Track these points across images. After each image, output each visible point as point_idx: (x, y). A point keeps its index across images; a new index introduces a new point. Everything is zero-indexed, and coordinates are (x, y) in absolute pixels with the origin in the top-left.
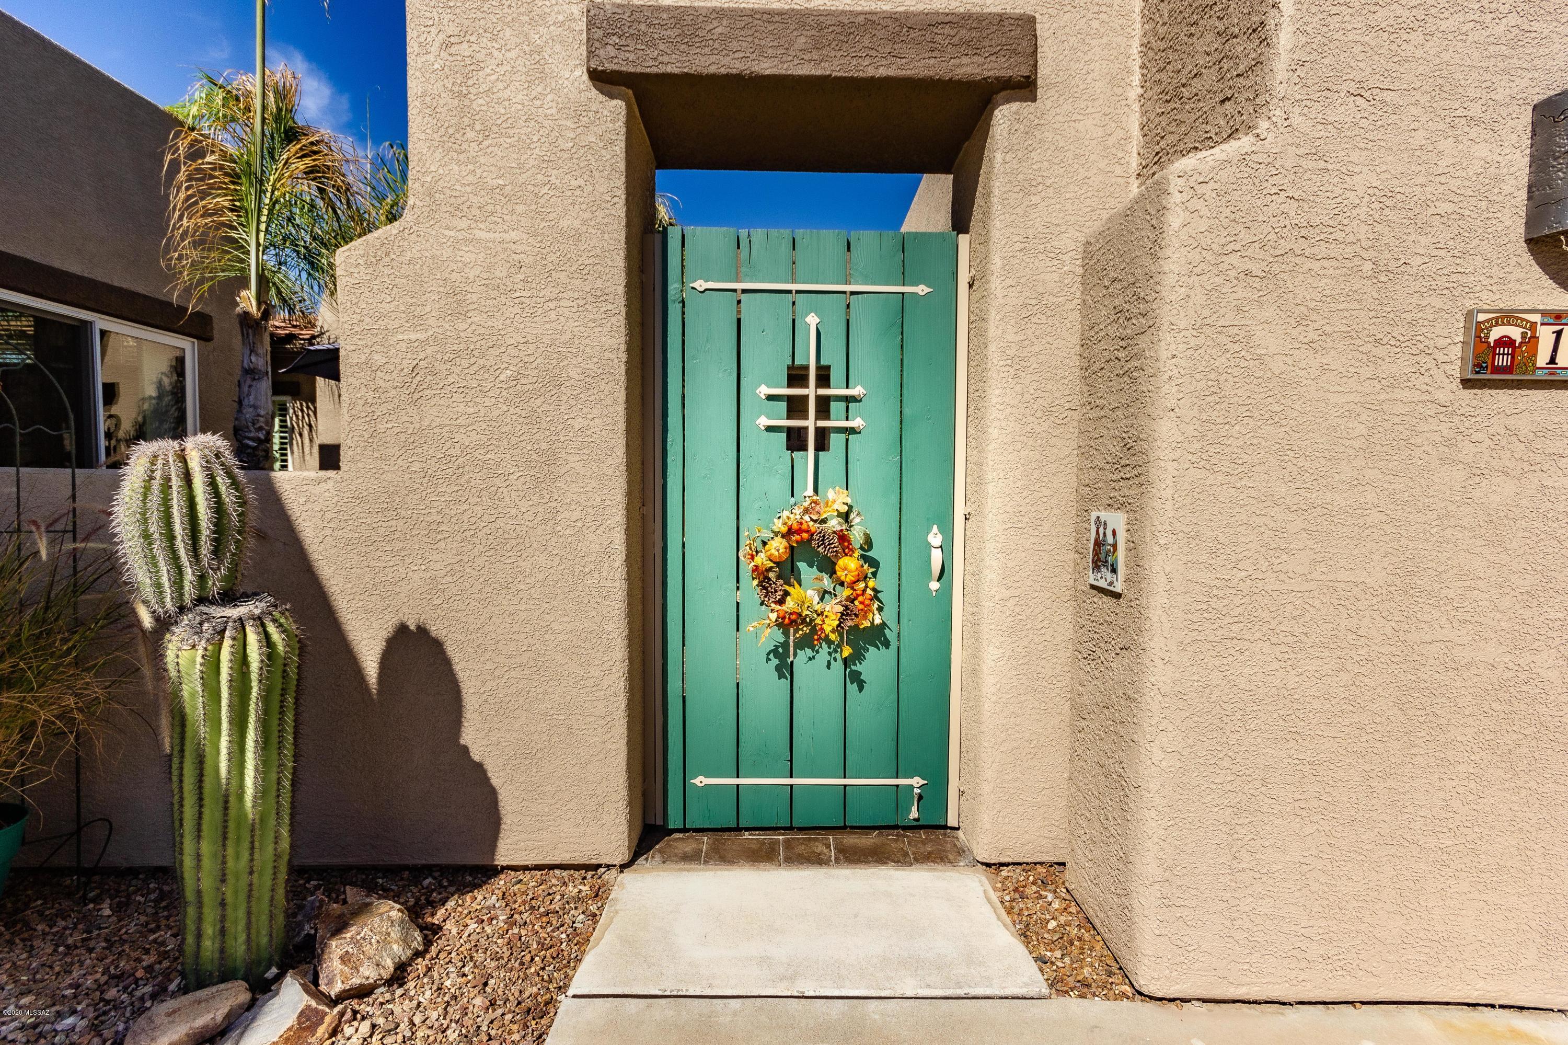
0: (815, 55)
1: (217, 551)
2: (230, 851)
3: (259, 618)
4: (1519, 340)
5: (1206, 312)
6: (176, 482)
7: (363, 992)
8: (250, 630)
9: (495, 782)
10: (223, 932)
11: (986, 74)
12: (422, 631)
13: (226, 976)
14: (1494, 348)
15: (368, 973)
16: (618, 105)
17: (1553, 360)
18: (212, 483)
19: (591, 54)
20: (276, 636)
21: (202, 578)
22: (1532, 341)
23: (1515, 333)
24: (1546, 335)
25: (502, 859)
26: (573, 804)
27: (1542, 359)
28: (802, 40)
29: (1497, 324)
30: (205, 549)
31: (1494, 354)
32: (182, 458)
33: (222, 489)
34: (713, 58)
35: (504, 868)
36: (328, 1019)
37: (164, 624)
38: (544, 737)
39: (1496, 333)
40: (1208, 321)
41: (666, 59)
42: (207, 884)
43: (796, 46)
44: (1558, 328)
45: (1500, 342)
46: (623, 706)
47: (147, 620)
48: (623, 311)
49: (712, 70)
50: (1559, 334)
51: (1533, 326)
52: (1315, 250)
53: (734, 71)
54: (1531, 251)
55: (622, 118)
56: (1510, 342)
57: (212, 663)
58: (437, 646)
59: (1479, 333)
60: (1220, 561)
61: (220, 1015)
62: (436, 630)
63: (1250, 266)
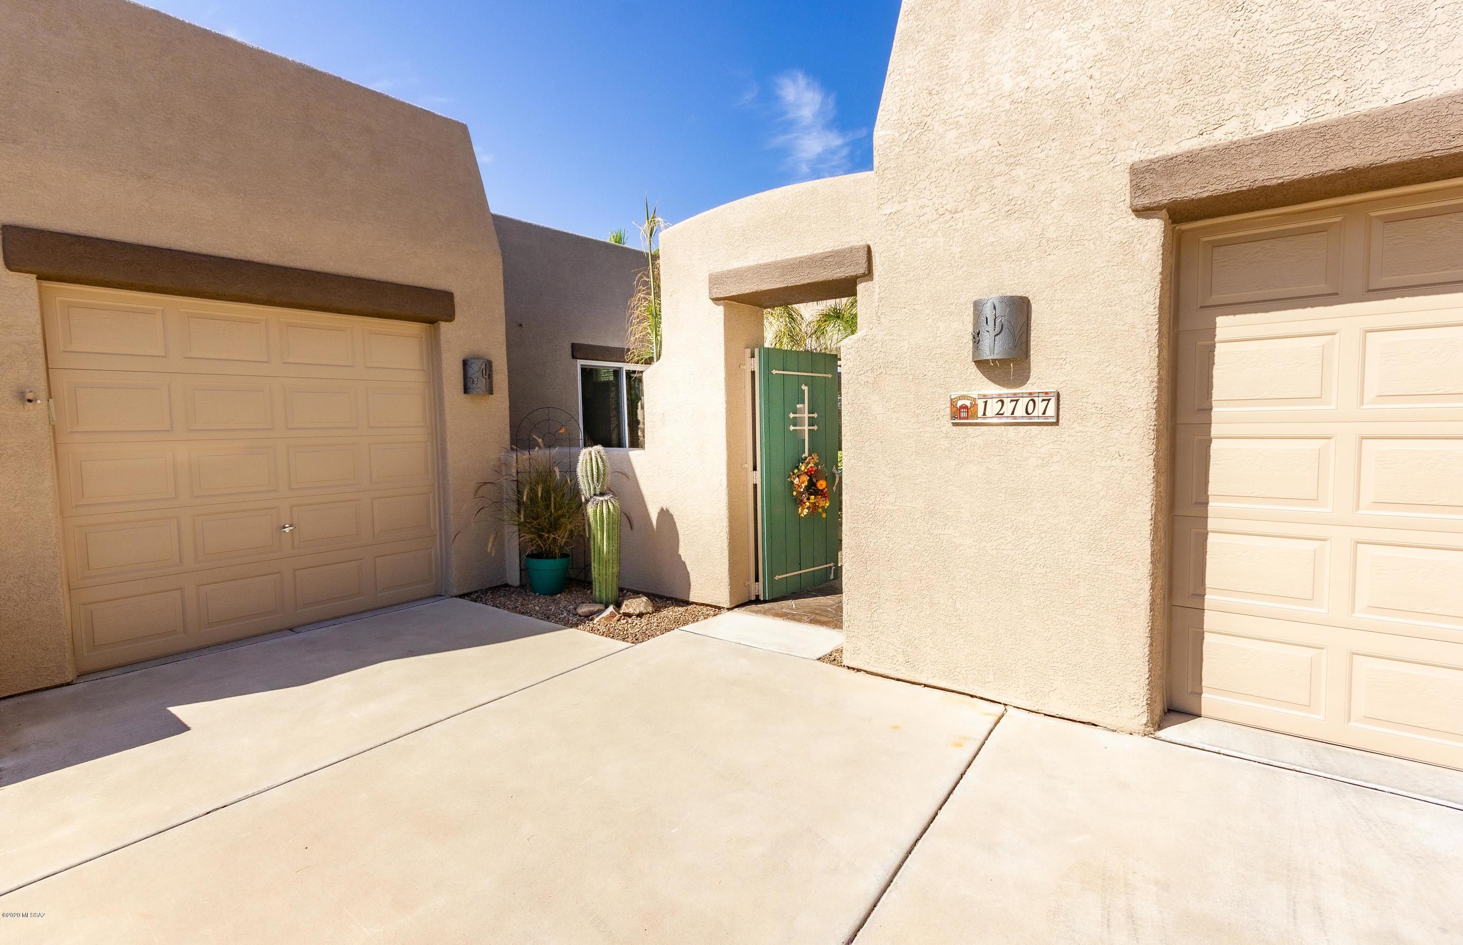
0: (782, 279)
1: (598, 481)
2: (601, 567)
3: (607, 501)
4: (969, 406)
5: (854, 398)
6: (588, 461)
7: (629, 615)
8: (604, 504)
9: (688, 569)
10: (600, 591)
11: (847, 275)
12: (667, 510)
13: (601, 603)
14: (960, 409)
15: (631, 611)
16: (721, 308)
17: (984, 414)
18: (597, 461)
19: (710, 293)
20: (611, 507)
21: (595, 488)
22: (975, 405)
23: (968, 403)
24: (981, 404)
25: (691, 599)
26: (711, 581)
27: (980, 413)
28: (777, 274)
29: (960, 399)
30: (595, 479)
31: (960, 412)
32: (590, 454)
33: (599, 462)
34: (748, 287)
35: (693, 603)
36: (617, 616)
37: (587, 501)
38: (702, 554)
39: (960, 403)
40: (854, 402)
41: (732, 290)
42: (596, 576)
43: (775, 277)
44: (985, 400)
45: (961, 407)
46: (726, 545)
47: (583, 500)
48: (724, 388)
49: (747, 291)
50: (986, 402)
51: (975, 399)
52: (891, 372)
53: (755, 291)
54: (978, 367)
55: (723, 313)
56: (966, 407)
57: (595, 512)
58: (671, 516)
59: (953, 403)
60: (862, 496)
61: (596, 610)
62: (671, 511)
63: (868, 379)
